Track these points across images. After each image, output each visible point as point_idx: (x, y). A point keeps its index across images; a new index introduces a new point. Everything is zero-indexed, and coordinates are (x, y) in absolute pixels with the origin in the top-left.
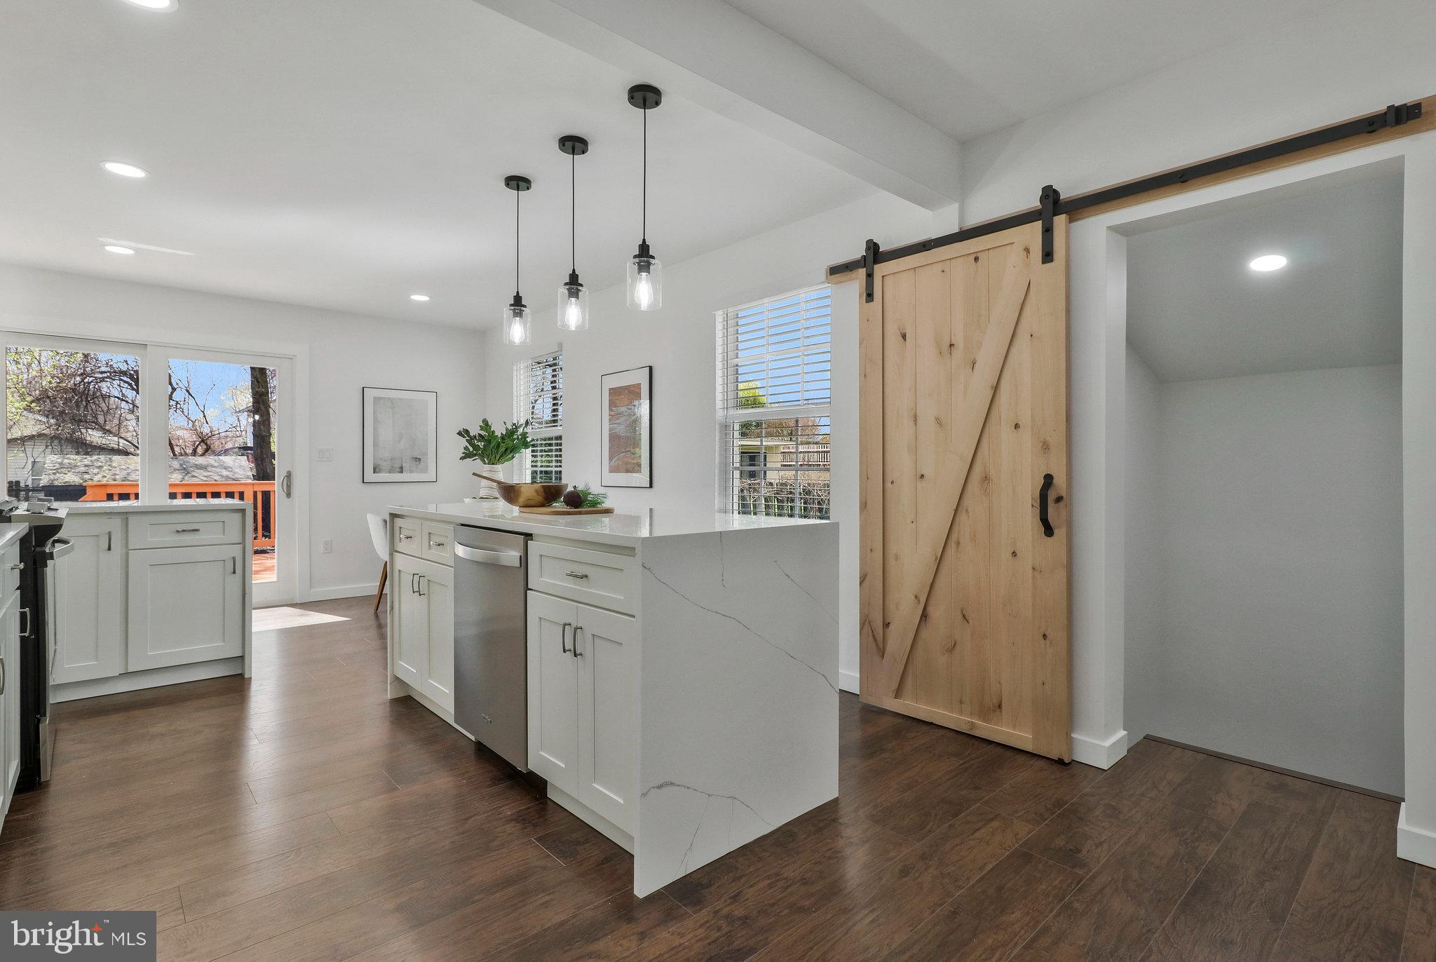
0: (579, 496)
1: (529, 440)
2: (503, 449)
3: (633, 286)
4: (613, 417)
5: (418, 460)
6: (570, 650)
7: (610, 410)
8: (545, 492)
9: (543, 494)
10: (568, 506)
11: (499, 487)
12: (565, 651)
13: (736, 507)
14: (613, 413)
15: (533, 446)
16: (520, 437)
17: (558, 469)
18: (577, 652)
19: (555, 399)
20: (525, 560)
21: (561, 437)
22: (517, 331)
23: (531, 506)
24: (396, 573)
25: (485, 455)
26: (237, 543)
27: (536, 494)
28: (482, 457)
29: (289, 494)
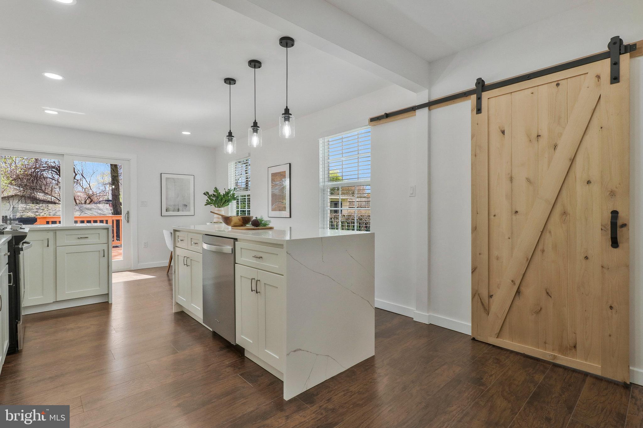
0: (258, 221)
1: (235, 197)
2: (224, 201)
3: (282, 127)
4: (273, 186)
5: (186, 205)
6: (255, 290)
7: (272, 183)
9: (242, 221)
10: (253, 226)
11: (222, 218)
12: (252, 291)
13: (328, 226)
15: (237, 199)
16: (232, 195)
17: (249, 209)
18: (258, 291)
19: (247, 178)
20: (234, 250)
21: (249, 195)
22: (230, 148)
23: (236, 226)
24: (177, 256)
25: (216, 204)
26: (106, 243)
27: (239, 221)
28: (214, 204)
29: (128, 221)
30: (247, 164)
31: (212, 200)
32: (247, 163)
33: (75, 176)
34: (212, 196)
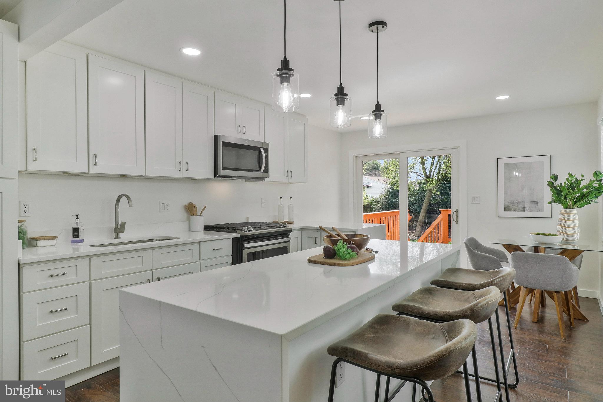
5: (537, 203)
29: (457, 222)
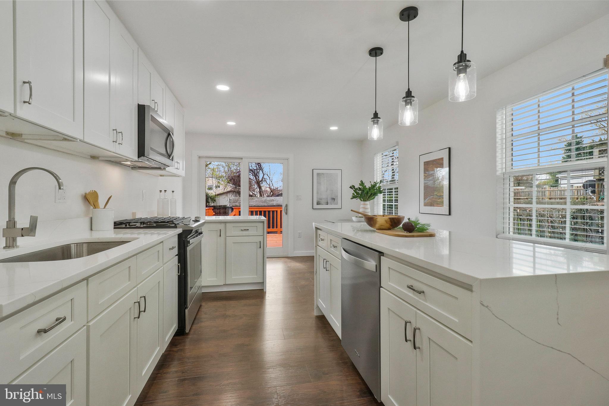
0: (412, 225)
1: (381, 189)
2: (370, 194)
3: (454, 84)
4: (426, 177)
5: (334, 199)
6: (410, 341)
7: (425, 173)
8: (391, 221)
9: (389, 223)
10: (405, 231)
11: (365, 218)
12: (406, 341)
13: (511, 230)
14: (426, 175)
15: (384, 192)
16: (378, 188)
17: (396, 204)
18: (417, 345)
19: (393, 170)
20: (379, 267)
21: (397, 188)
22: (375, 133)
23: (382, 229)
24: (318, 257)
25: (361, 197)
26: (261, 236)
27: (386, 223)
28: (360, 198)
29: (286, 213)
30: (392, 158)
31: (357, 193)
32: (393, 156)
33: (263, 176)
34: (357, 189)
